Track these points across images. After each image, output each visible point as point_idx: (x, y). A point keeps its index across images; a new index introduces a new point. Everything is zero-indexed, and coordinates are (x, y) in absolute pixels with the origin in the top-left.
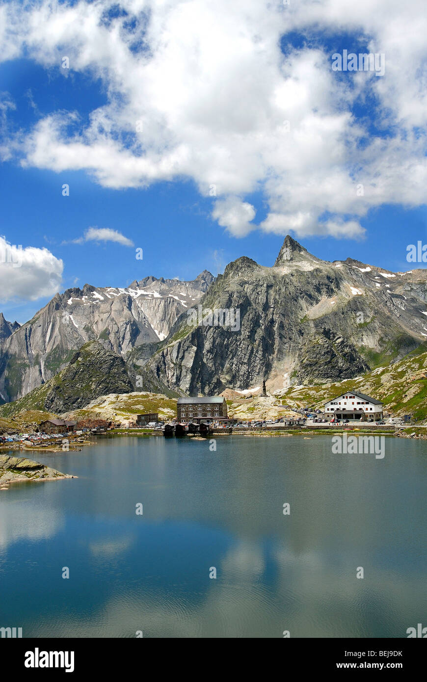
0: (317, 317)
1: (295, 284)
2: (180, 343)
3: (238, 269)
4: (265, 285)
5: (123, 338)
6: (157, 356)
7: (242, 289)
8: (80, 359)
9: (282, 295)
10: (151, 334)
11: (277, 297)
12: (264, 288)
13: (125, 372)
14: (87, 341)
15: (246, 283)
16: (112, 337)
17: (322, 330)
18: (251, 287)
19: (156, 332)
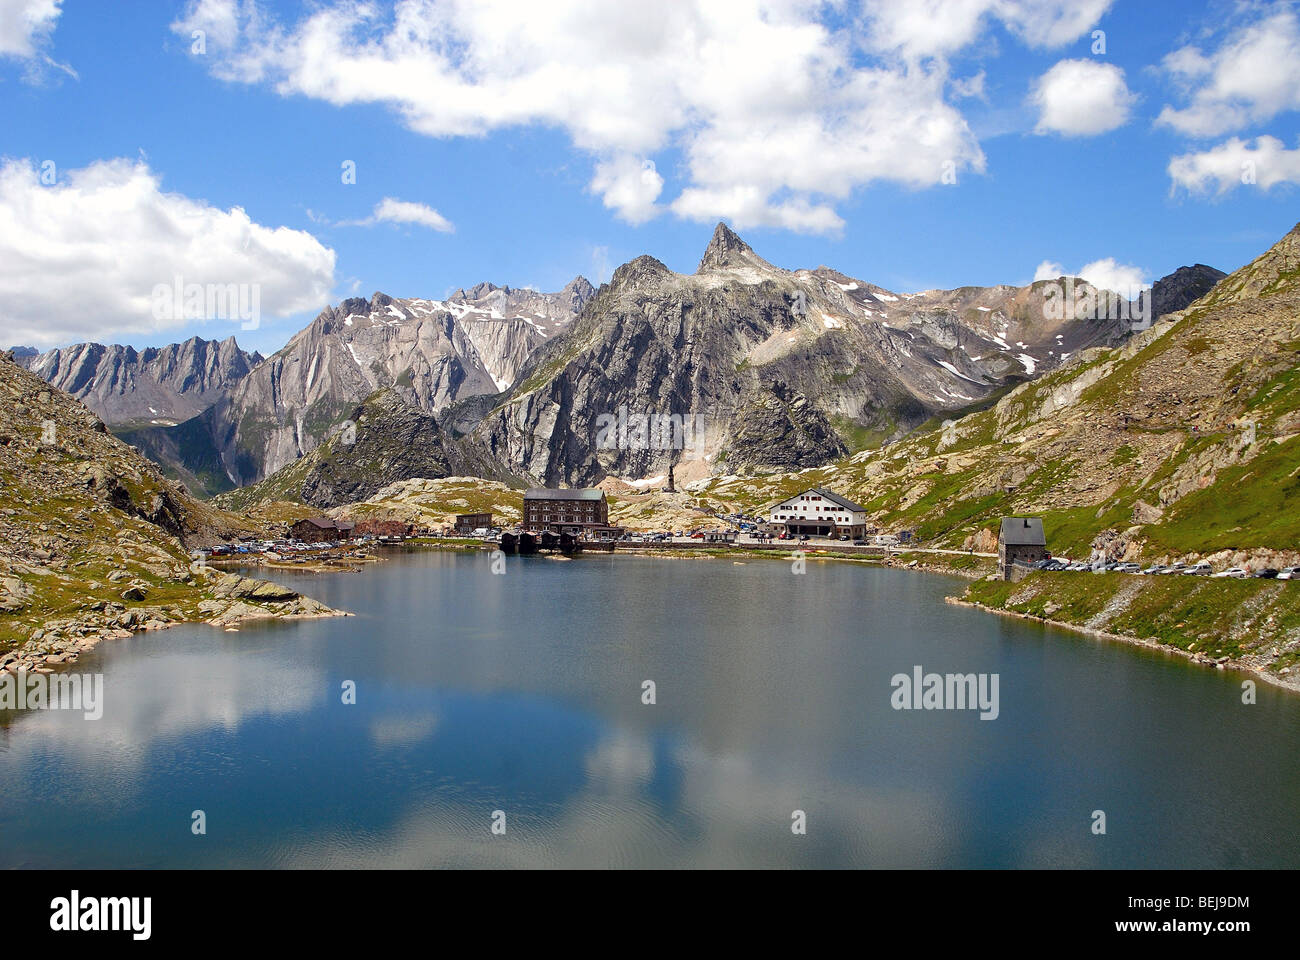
0: (764, 362)
1: (731, 305)
2: (532, 397)
3: (635, 276)
4: (679, 305)
5: (437, 385)
6: (493, 417)
7: (640, 310)
8: (363, 418)
9: (708, 323)
10: (483, 379)
11: (699, 326)
12: (678, 310)
13: (438, 443)
14: (375, 388)
15: (647, 300)
16: (418, 383)
17: (772, 385)
18: (656, 307)
19: (493, 376)
